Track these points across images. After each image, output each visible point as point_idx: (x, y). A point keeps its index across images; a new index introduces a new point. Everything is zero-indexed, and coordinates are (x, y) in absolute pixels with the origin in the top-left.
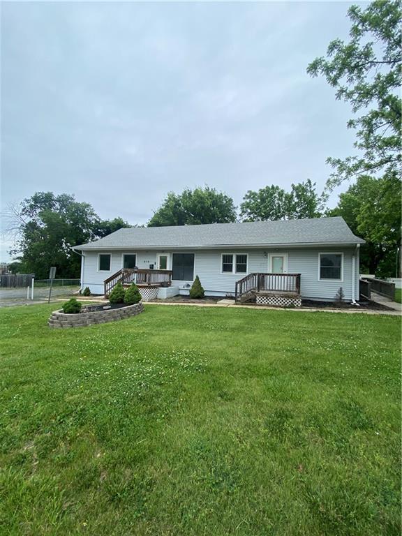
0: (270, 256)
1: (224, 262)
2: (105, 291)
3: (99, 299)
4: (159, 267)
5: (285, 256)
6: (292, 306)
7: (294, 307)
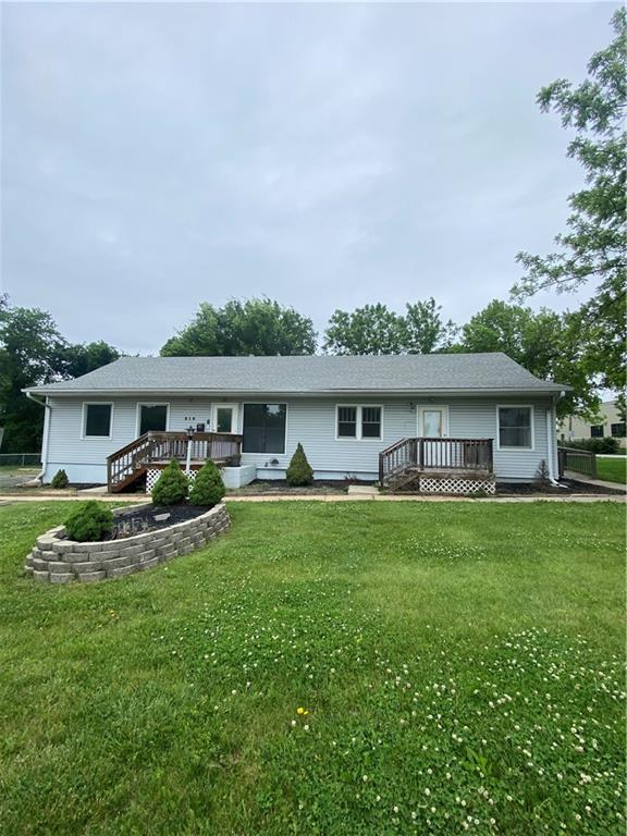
0: (420, 409)
1: (340, 419)
2: (110, 478)
3: (96, 494)
4: (215, 428)
5: (445, 410)
6: (481, 494)
7: (484, 496)
